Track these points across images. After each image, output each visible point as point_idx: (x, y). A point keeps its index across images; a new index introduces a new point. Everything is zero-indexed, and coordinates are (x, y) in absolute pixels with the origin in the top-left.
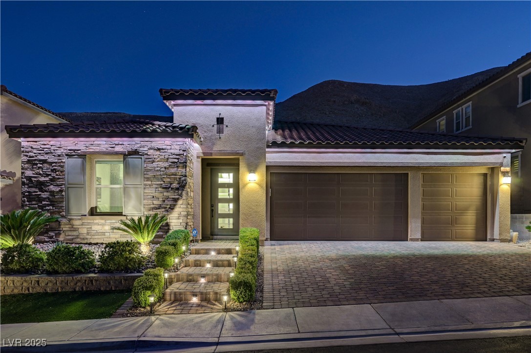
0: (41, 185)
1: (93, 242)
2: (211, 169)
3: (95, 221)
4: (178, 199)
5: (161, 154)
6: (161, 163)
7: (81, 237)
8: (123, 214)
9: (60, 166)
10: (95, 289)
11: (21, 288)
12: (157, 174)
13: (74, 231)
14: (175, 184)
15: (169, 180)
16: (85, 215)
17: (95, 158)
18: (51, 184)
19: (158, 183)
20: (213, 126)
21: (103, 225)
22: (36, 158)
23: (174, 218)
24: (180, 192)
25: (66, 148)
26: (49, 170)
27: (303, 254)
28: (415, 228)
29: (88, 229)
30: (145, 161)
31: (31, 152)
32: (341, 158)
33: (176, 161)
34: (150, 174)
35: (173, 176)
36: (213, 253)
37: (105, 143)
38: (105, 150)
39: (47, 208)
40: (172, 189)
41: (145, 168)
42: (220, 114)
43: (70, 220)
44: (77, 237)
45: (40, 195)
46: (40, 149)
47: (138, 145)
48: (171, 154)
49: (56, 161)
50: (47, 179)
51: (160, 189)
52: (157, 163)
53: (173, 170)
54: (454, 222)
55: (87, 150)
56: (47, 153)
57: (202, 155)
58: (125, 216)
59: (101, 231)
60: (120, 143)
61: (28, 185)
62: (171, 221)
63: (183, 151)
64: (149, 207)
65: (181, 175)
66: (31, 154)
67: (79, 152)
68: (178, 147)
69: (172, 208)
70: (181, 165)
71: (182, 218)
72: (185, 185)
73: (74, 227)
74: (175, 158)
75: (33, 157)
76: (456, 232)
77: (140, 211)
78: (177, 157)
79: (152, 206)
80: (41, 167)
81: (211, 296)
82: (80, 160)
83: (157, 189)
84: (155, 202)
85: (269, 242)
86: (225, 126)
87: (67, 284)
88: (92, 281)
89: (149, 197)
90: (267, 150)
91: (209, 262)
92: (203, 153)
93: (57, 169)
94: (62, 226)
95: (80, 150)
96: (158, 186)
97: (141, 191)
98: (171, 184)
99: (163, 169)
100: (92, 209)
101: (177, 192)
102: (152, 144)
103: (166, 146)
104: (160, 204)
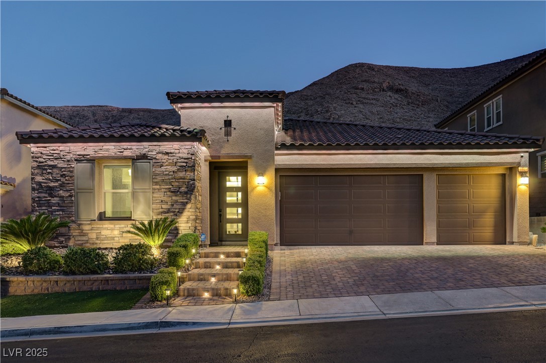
0: (51, 191)
1: (102, 247)
2: (219, 173)
3: (104, 226)
4: (187, 203)
5: (169, 158)
6: (169, 167)
7: (91, 242)
8: (132, 218)
9: (69, 171)
10: (111, 289)
11: (40, 288)
12: (166, 178)
13: (83, 236)
14: (183, 188)
15: (177, 184)
16: (95, 220)
17: (103, 163)
18: (61, 190)
19: (166, 187)
20: (221, 129)
21: (112, 230)
22: (46, 164)
23: (183, 222)
24: (189, 196)
25: (75, 153)
26: (59, 176)
28: (430, 231)
29: (98, 234)
30: (153, 166)
31: (40, 157)
32: (351, 159)
33: (185, 164)
34: (159, 179)
35: (181, 180)
36: (222, 256)
37: (113, 147)
38: (113, 154)
40: (181, 193)
41: (154, 172)
42: (228, 117)
43: (80, 225)
44: (87, 242)
45: (50, 200)
46: (50, 154)
47: (147, 150)
48: (179, 158)
49: (66, 166)
50: (56, 184)
51: (168, 193)
52: (165, 167)
53: (181, 174)
54: (471, 225)
55: (96, 155)
56: (56, 159)
57: (210, 159)
58: (134, 220)
59: (110, 236)
60: (129, 147)
61: (38, 190)
62: (179, 225)
63: (192, 154)
64: (158, 211)
65: (189, 179)
66: (41, 160)
67: (88, 157)
68: (186, 151)
69: (181, 212)
70: (189, 169)
71: (190, 222)
72: (194, 189)
73: (84, 231)
74: (184, 162)
75: (43, 163)
76: (474, 235)
77: (149, 215)
78: (186, 161)
79: (161, 210)
80: (50, 172)
81: (222, 291)
82: (89, 165)
83: (166, 193)
84: (164, 206)
85: (279, 247)
86: (233, 129)
87: (85, 284)
88: (107, 281)
89: (158, 201)
90: (276, 152)
91: (219, 263)
92: (211, 156)
93: (67, 175)
94: (72, 231)
95: (89, 155)
96: (167, 190)
97: (150, 195)
98: (179, 188)
99: (172, 173)
100: (100, 214)
101: (185, 196)
102: (161, 148)
103: (174, 150)
104: (169, 208)
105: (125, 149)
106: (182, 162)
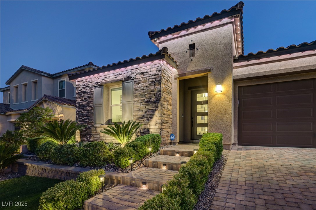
0: (83, 107)
4: (155, 110)
5: (144, 76)
6: (144, 83)
7: (101, 138)
12: (142, 92)
13: (97, 134)
14: (153, 99)
15: (149, 96)
16: (103, 125)
17: (111, 87)
18: (88, 106)
19: (142, 99)
22: (82, 91)
23: (153, 125)
24: (156, 104)
25: (94, 82)
26: (87, 97)
27: (273, 162)
29: (104, 134)
30: (134, 84)
31: (79, 87)
33: (154, 80)
34: (138, 92)
35: (152, 92)
37: (112, 75)
38: (112, 79)
39: (86, 120)
40: (151, 102)
41: (134, 88)
44: (99, 138)
45: (83, 113)
46: (83, 85)
47: (130, 73)
48: (150, 75)
49: (90, 91)
50: (86, 103)
51: (143, 103)
52: (141, 84)
53: (152, 88)
55: (104, 82)
56: (86, 87)
57: (179, 77)
60: (120, 73)
61: (78, 107)
62: (150, 127)
63: (159, 71)
64: (137, 117)
65: (157, 91)
66: (80, 89)
68: (155, 69)
69: (151, 117)
70: (157, 83)
71: (157, 125)
72: (160, 99)
73: (98, 132)
74: (153, 78)
75: (80, 90)
78: (155, 77)
79: (139, 116)
80: (83, 96)
82: (100, 89)
83: (141, 104)
84: (140, 113)
85: (237, 147)
89: (137, 110)
92: (179, 75)
93: (90, 95)
94: (92, 132)
95: (100, 82)
96: (142, 101)
97: (132, 106)
98: (150, 99)
99: (145, 88)
100: (109, 120)
101: (154, 104)
102: (139, 70)
103: (147, 70)
104: (144, 114)
106: (152, 78)
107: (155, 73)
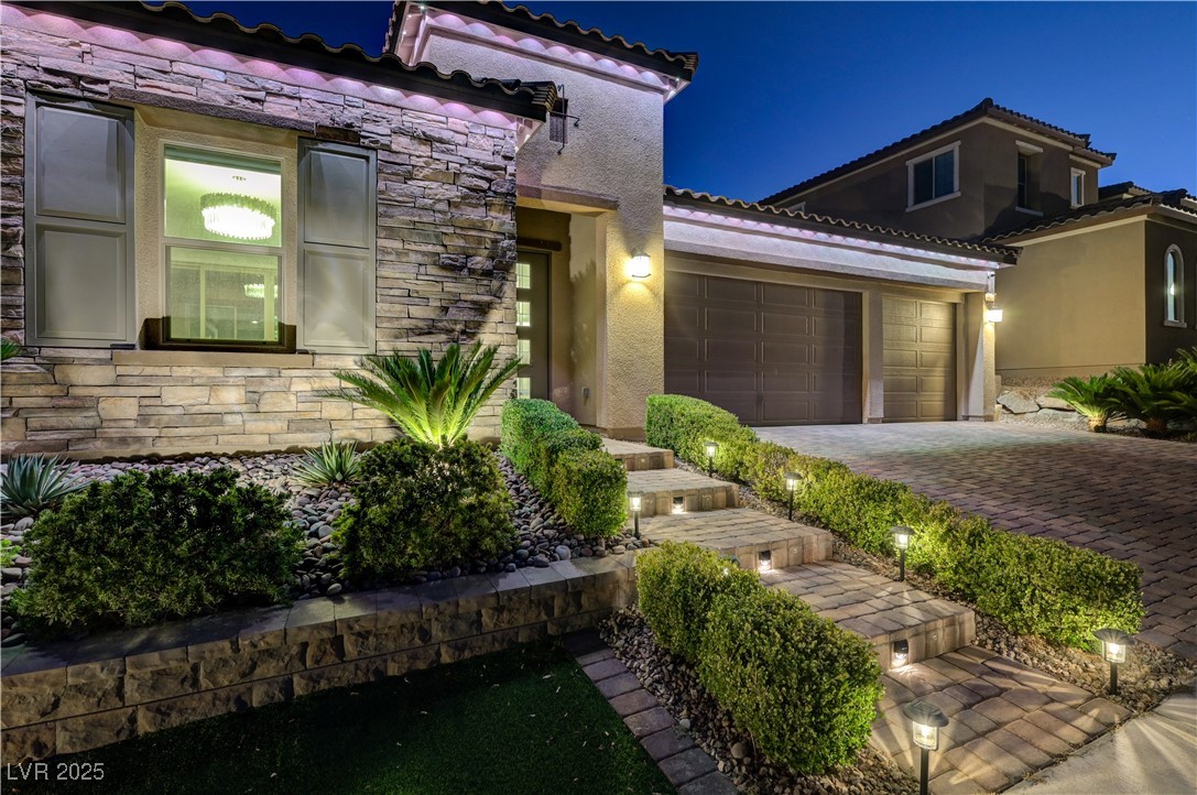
1: (163, 454)
3: (178, 372)
4: (489, 305)
5: (435, 155)
6: (434, 185)
7: (113, 432)
8: (299, 346)
10: (361, 679)
12: (425, 220)
13: (73, 408)
14: (478, 259)
15: (461, 243)
16: (132, 347)
17: (163, 135)
19: (424, 248)
21: (214, 385)
24: (495, 284)
25: (29, 60)
28: (876, 397)
29: (146, 402)
30: (379, 171)
33: (485, 185)
34: (401, 218)
35: (473, 233)
37: (221, 76)
38: (222, 102)
40: (472, 271)
41: (382, 192)
43: (52, 364)
44: (93, 433)
47: (358, 112)
48: (466, 162)
51: (432, 270)
52: (421, 183)
53: (475, 214)
55: (138, 89)
58: (306, 352)
59: (206, 409)
60: (287, 90)
63: (505, 158)
64: (396, 324)
65: (498, 233)
67: (98, 88)
68: (488, 144)
69: (471, 334)
70: (497, 201)
72: (511, 265)
73: (74, 391)
74: (481, 178)
77: (365, 337)
78: (488, 174)
79: (406, 323)
82: (103, 125)
83: (422, 269)
84: (415, 311)
87: (195, 683)
88: (337, 642)
89: (397, 292)
95: (107, 82)
96: (426, 259)
97: (366, 269)
98: (468, 257)
99: (442, 206)
100: (149, 324)
101: (485, 282)
102: (405, 118)
103: (452, 133)
104: (433, 316)
105: (269, 93)
106: (476, 176)
107: (487, 158)
